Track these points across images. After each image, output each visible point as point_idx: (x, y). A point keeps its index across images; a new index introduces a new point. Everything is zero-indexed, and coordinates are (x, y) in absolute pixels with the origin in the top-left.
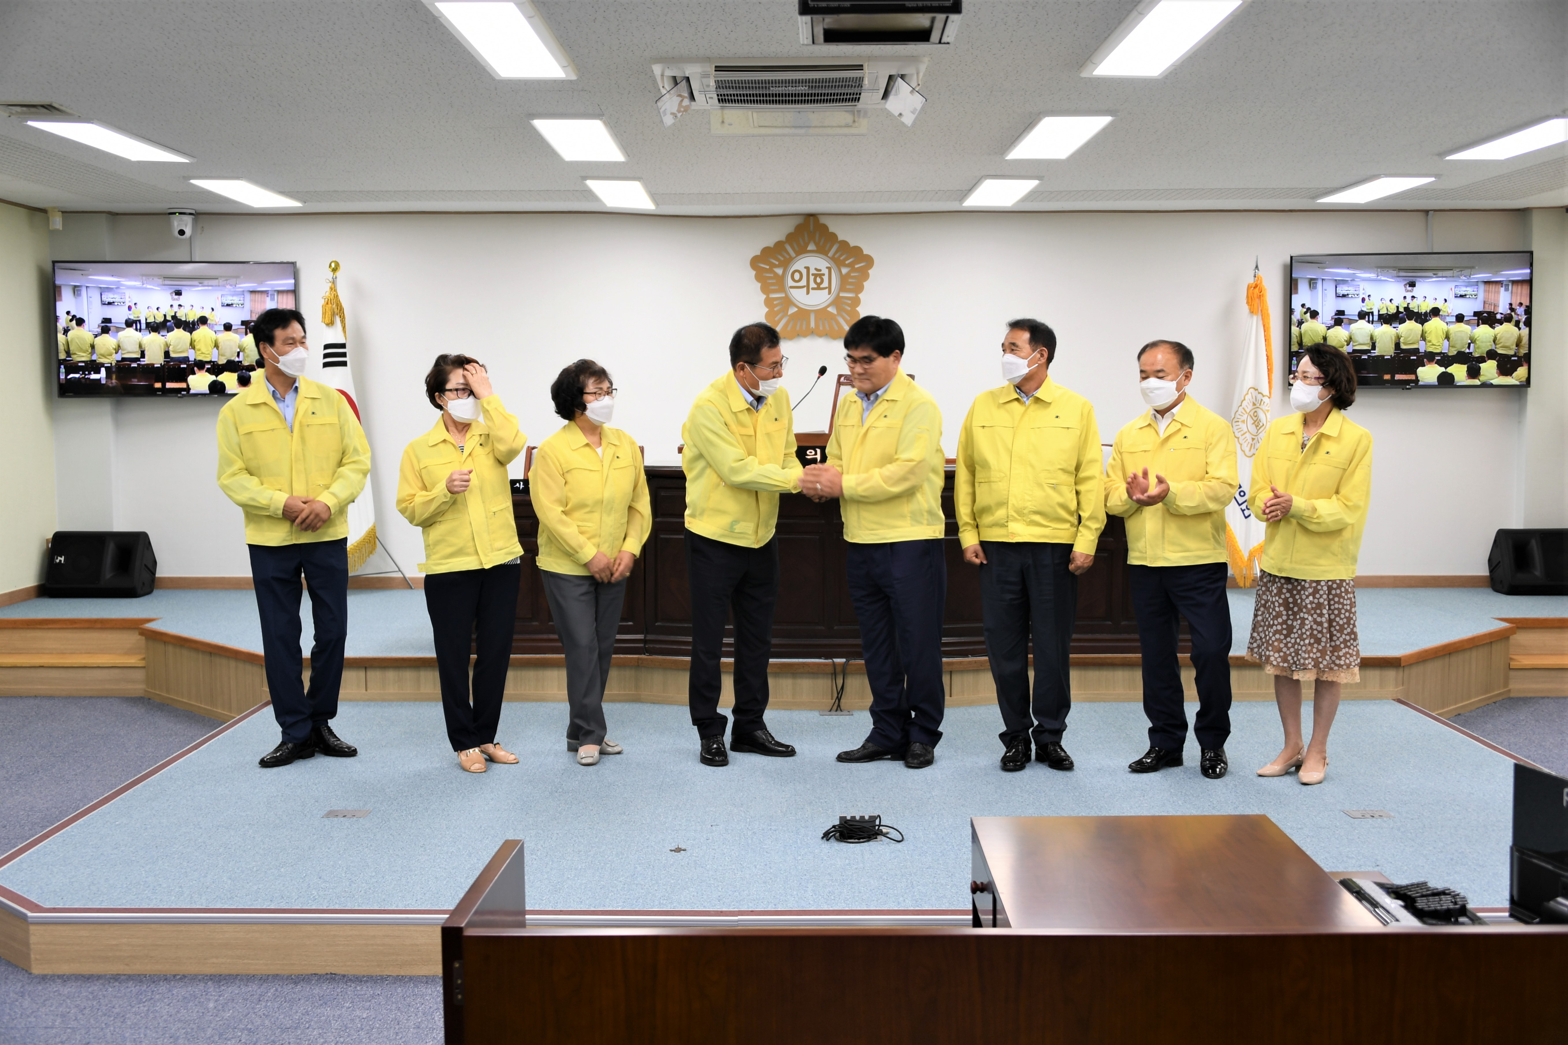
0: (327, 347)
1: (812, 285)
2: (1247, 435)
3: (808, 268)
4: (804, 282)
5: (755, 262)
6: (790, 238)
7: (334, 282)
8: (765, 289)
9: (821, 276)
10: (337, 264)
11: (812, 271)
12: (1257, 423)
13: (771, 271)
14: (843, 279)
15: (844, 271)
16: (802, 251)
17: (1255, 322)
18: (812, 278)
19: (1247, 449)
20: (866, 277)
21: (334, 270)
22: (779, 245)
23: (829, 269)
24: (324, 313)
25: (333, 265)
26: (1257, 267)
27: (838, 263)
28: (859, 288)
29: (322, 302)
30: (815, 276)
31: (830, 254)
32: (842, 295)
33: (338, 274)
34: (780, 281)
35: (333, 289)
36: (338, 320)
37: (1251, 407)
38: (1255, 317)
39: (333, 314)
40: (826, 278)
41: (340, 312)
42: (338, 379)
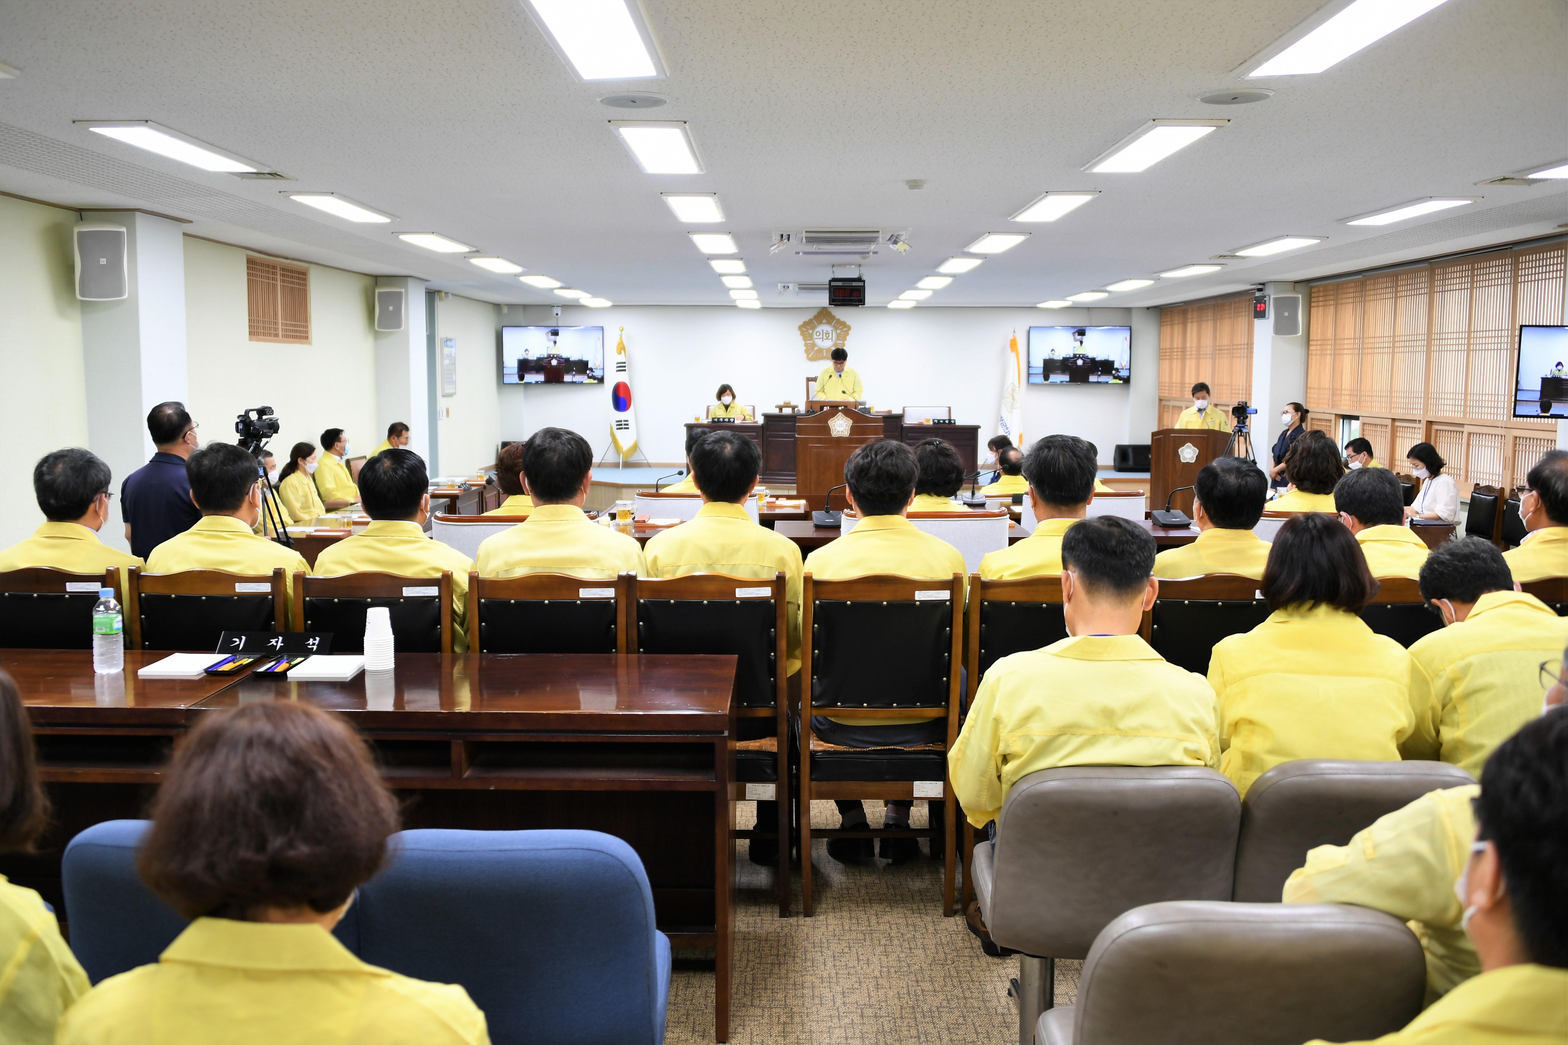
0: (618, 363)
1: (825, 337)
2: (1010, 403)
3: (823, 331)
4: (821, 336)
5: (800, 328)
6: (816, 317)
7: (621, 335)
8: (805, 339)
9: (829, 334)
10: (623, 328)
11: (825, 332)
12: (1013, 398)
13: (807, 331)
14: (838, 336)
15: (839, 331)
16: (820, 323)
18: (824, 335)
19: (1009, 410)
20: (848, 334)
21: (622, 331)
22: (810, 321)
23: (832, 331)
24: (617, 349)
25: (621, 329)
26: (1014, 332)
27: (836, 328)
28: (845, 339)
29: (616, 344)
30: (826, 334)
31: (833, 324)
32: (837, 342)
33: (623, 332)
34: (811, 336)
35: (621, 338)
36: (623, 352)
37: (1011, 391)
38: (1014, 352)
39: (621, 349)
40: (830, 334)
41: (624, 349)
42: (622, 377)
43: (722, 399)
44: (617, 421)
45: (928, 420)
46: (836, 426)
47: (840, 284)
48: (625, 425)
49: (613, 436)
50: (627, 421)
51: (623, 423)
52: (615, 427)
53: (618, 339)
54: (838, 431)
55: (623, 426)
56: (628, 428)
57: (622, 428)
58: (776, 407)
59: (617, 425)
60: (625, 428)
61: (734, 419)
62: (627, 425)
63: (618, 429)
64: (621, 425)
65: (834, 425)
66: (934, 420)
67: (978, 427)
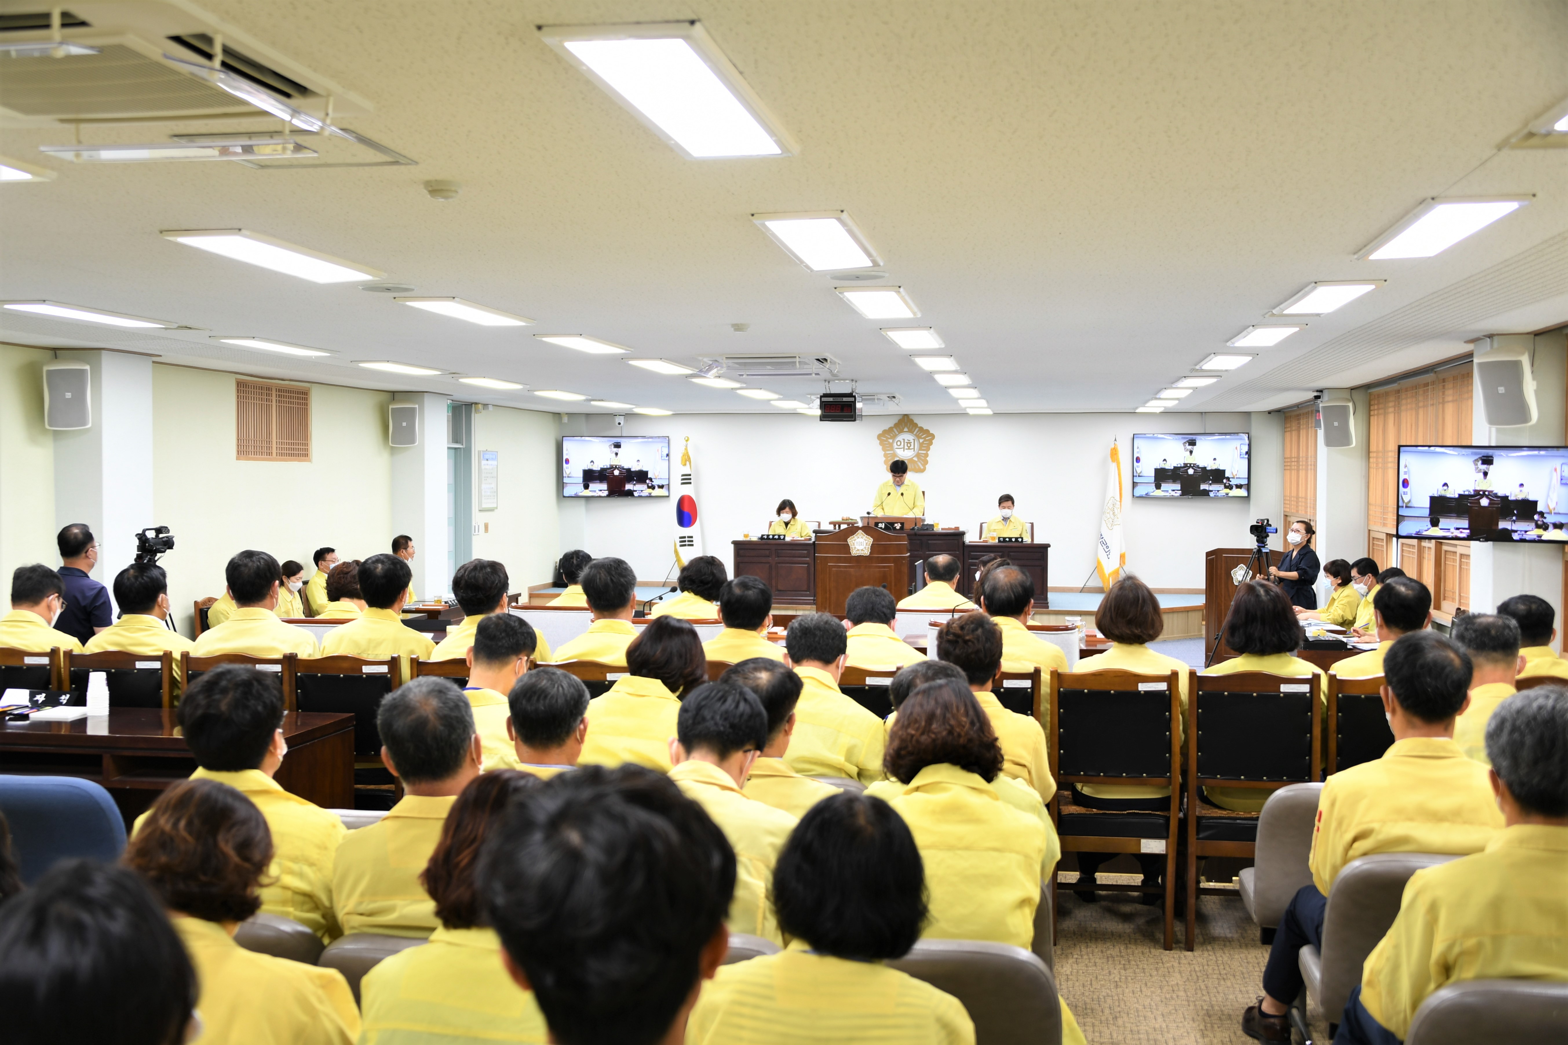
0: (683, 475)
1: (906, 447)
2: (1110, 519)
3: (904, 440)
4: (902, 446)
5: (879, 437)
6: (896, 425)
7: (686, 446)
8: (884, 449)
9: (910, 443)
10: (688, 438)
11: (906, 441)
12: (1114, 514)
13: (886, 441)
14: (921, 445)
15: (921, 441)
16: (901, 431)
17: (1113, 466)
18: (906, 444)
19: (1110, 526)
20: (931, 444)
21: (687, 441)
22: (891, 429)
23: (914, 440)
24: (682, 460)
25: (686, 439)
26: (1115, 440)
27: (919, 437)
28: (928, 449)
29: (681, 455)
30: (907, 443)
31: (914, 433)
32: (920, 452)
33: (688, 442)
34: (891, 445)
35: (686, 449)
36: (688, 463)
37: (1112, 506)
38: (1114, 464)
39: (686, 461)
40: (912, 444)
41: (689, 459)
42: (687, 491)
43: (781, 515)
44: (681, 538)
45: (993, 538)
46: (855, 544)
47: (831, 399)
48: (689, 541)
49: (676, 552)
50: (692, 537)
51: (687, 539)
52: (678, 544)
53: (682, 450)
54: (858, 550)
55: (687, 543)
56: (692, 545)
57: (685, 545)
58: (830, 523)
59: (681, 542)
60: (689, 545)
61: (785, 536)
62: (692, 541)
63: (681, 546)
64: (685, 541)
65: (854, 544)
66: (999, 538)
67: (1048, 546)
